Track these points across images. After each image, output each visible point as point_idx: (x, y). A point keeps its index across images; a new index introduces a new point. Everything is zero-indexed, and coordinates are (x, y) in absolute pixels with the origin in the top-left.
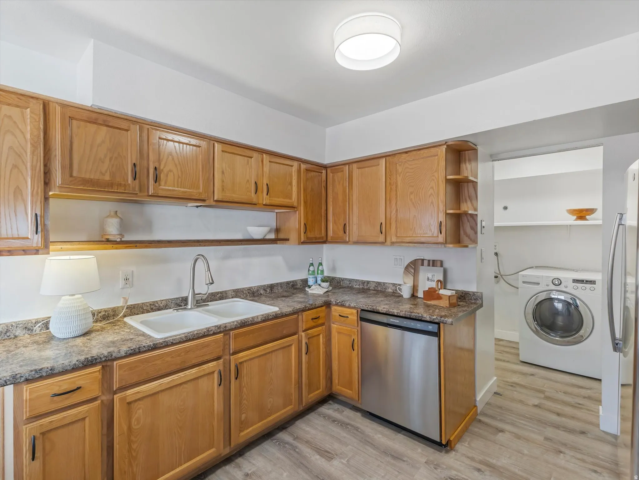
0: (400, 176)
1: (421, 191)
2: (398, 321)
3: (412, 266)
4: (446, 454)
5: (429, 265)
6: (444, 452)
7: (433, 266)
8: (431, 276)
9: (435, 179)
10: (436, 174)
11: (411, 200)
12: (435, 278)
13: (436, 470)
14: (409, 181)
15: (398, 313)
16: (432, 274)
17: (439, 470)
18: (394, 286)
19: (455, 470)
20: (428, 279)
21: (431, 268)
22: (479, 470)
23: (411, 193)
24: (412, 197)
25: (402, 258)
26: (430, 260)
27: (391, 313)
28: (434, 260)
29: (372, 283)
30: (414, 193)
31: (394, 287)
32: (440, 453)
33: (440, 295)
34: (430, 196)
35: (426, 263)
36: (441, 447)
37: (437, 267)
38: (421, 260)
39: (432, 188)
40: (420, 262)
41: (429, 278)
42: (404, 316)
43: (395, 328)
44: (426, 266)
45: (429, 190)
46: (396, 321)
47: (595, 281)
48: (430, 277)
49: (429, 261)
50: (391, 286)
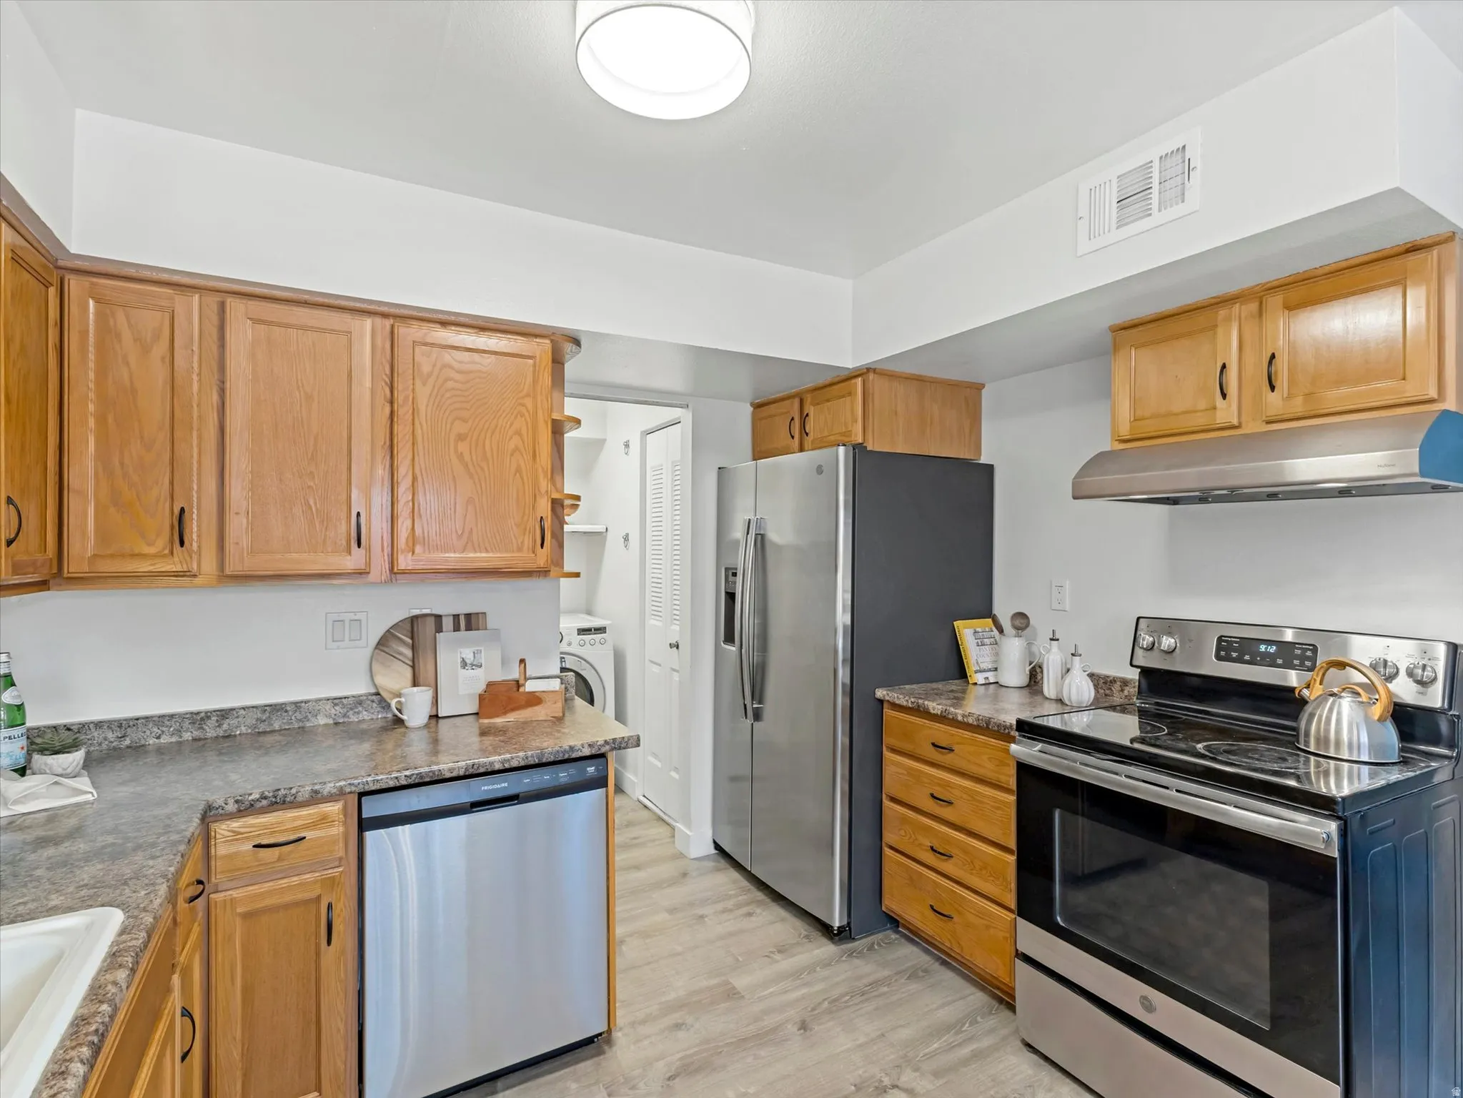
0: (424, 384)
1: (489, 435)
2: (506, 785)
3: (403, 637)
4: (614, 1049)
5: (457, 628)
6: (606, 1048)
7: (469, 628)
8: (472, 654)
9: (527, 414)
10: (529, 402)
11: (460, 456)
12: (481, 658)
13: (638, 1089)
14: (455, 403)
15: (503, 762)
16: (475, 649)
17: (641, 1085)
18: (336, 705)
19: (657, 1060)
20: (464, 664)
21: (463, 634)
22: (677, 1026)
23: (461, 438)
24: (463, 447)
25: (361, 616)
26: (459, 615)
27: (482, 770)
28: (470, 614)
29: (242, 712)
30: (469, 439)
31: (337, 708)
32: (607, 1055)
33: (537, 694)
34: (512, 455)
35: (448, 623)
36: (593, 1045)
37: (478, 629)
38: (433, 619)
39: (518, 433)
40: (431, 623)
41: (468, 662)
42: (522, 764)
43: (503, 807)
44: (450, 631)
45: (511, 438)
46: (499, 786)
47: (605, 628)
48: (469, 657)
49: (456, 617)
50: (328, 706)
